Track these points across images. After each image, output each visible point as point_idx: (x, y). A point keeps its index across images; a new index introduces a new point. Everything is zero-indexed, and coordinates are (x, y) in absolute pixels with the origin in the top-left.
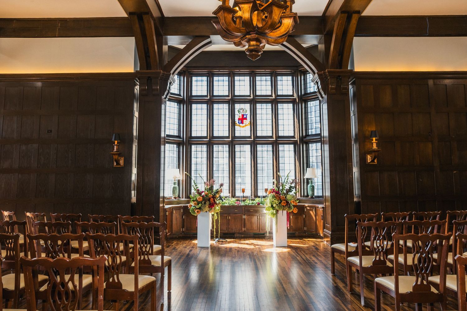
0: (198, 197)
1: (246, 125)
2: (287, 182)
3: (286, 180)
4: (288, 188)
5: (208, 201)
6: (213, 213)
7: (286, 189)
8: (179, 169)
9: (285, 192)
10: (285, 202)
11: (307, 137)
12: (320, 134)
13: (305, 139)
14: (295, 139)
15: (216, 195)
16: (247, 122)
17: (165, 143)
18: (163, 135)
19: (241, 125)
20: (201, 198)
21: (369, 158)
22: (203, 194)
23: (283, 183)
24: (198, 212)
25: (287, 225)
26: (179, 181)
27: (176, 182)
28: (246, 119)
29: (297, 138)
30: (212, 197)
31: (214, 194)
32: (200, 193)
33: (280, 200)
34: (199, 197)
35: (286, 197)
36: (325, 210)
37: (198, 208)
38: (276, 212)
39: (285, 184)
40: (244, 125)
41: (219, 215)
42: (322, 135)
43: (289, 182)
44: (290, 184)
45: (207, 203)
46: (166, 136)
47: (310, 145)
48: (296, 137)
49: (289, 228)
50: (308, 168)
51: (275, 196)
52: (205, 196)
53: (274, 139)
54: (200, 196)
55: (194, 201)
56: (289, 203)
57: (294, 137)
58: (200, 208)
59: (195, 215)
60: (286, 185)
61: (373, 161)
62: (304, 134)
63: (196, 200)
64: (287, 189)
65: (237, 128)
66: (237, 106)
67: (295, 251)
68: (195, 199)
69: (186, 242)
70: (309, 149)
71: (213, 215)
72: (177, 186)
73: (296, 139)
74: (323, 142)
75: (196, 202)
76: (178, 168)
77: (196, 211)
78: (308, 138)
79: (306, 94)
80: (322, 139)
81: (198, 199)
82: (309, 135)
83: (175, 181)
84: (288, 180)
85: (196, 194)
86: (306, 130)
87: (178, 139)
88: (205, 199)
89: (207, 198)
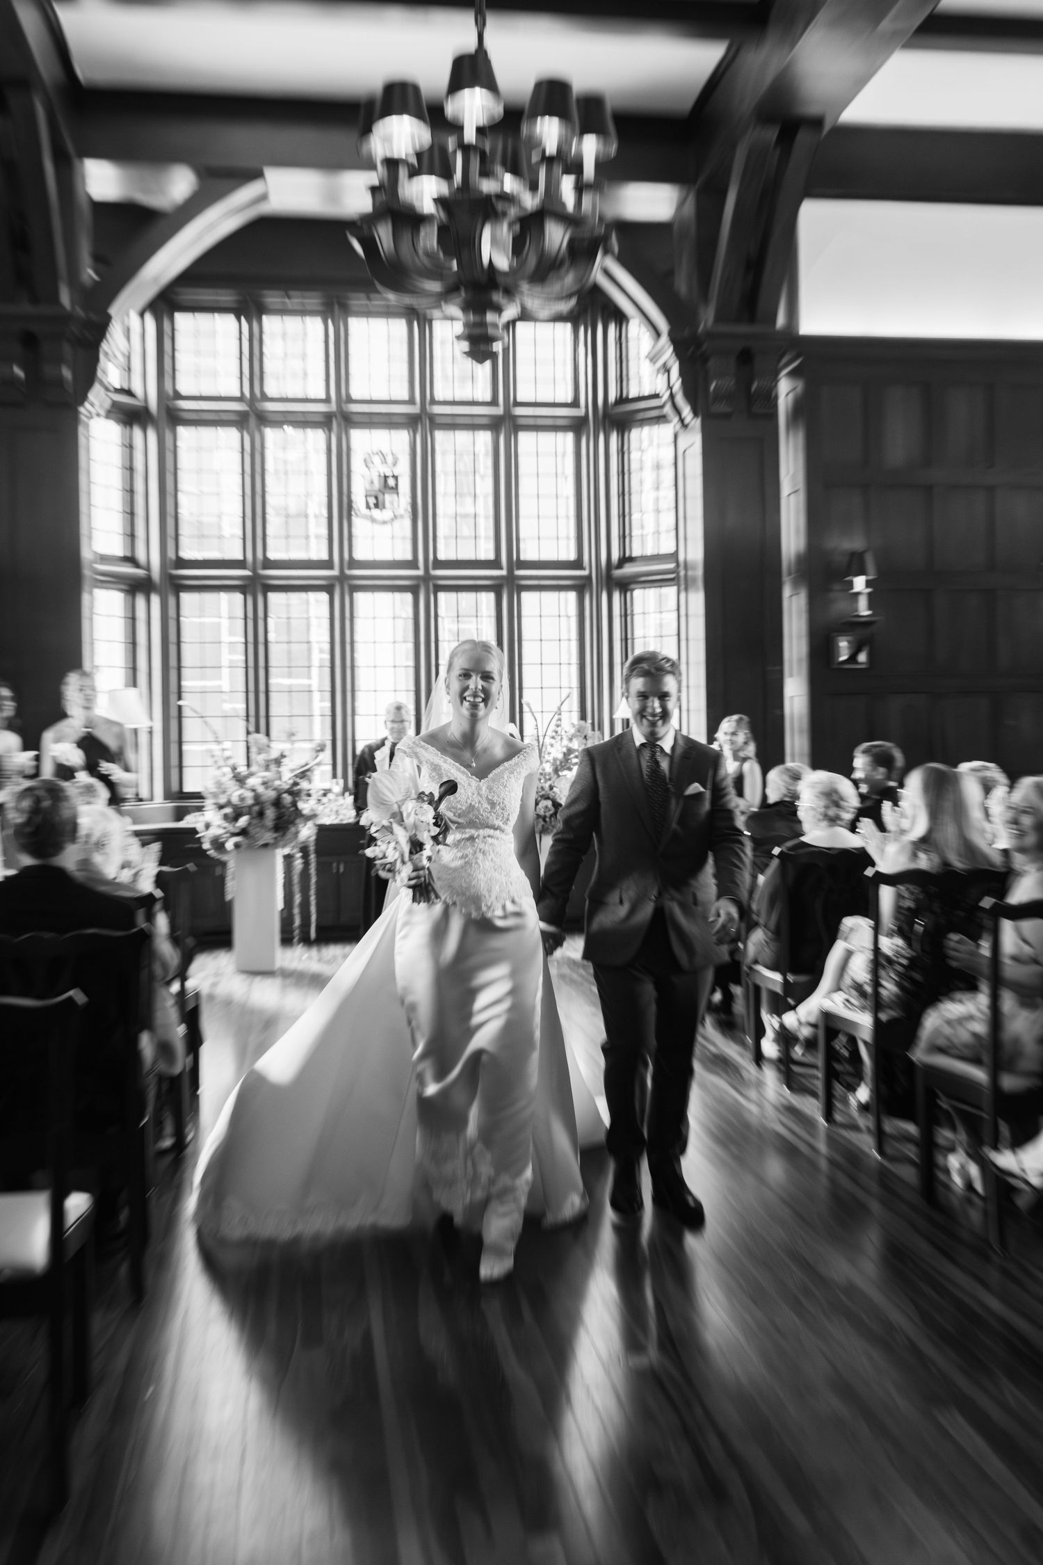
0: (235, 791)
1: (395, 516)
2: (556, 732)
3: (553, 727)
4: (560, 756)
6: (287, 851)
7: (550, 758)
10: (549, 803)
11: (627, 565)
12: (674, 556)
13: (617, 573)
14: (583, 573)
16: (401, 502)
17: (96, 584)
18: (87, 556)
19: (376, 513)
20: (248, 794)
21: (844, 647)
22: (253, 781)
23: (542, 739)
24: (237, 846)
28: (395, 489)
29: (589, 570)
32: (240, 779)
34: (241, 791)
35: (551, 788)
37: (237, 831)
39: (548, 740)
40: (387, 514)
41: (312, 857)
42: (681, 557)
44: (565, 742)
45: (268, 811)
46: (97, 558)
47: (638, 594)
48: (587, 565)
52: (261, 789)
53: (505, 572)
54: (243, 787)
57: (577, 564)
58: (244, 833)
60: (552, 745)
61: (853, 658)
62: (616, 554)
63: (229, 803)
64: (555, 760)
65: (360, 526)
66: (362, 441)
68: (223, 800)
70: (632, 610)
71: (288, 859)
73: (588, 573)
74: (682, 582)
75: (228, 810)
77: (229, 844)
78: (629, 569)
79: (622, 400)
80: (682, 573)
81: (234, 799)
82: (631, 559)
84: (558, 726)
85: (227, 779)
86: (623, 537)
87: (128, 570)
88: (264, 798)
89: (270, 794)
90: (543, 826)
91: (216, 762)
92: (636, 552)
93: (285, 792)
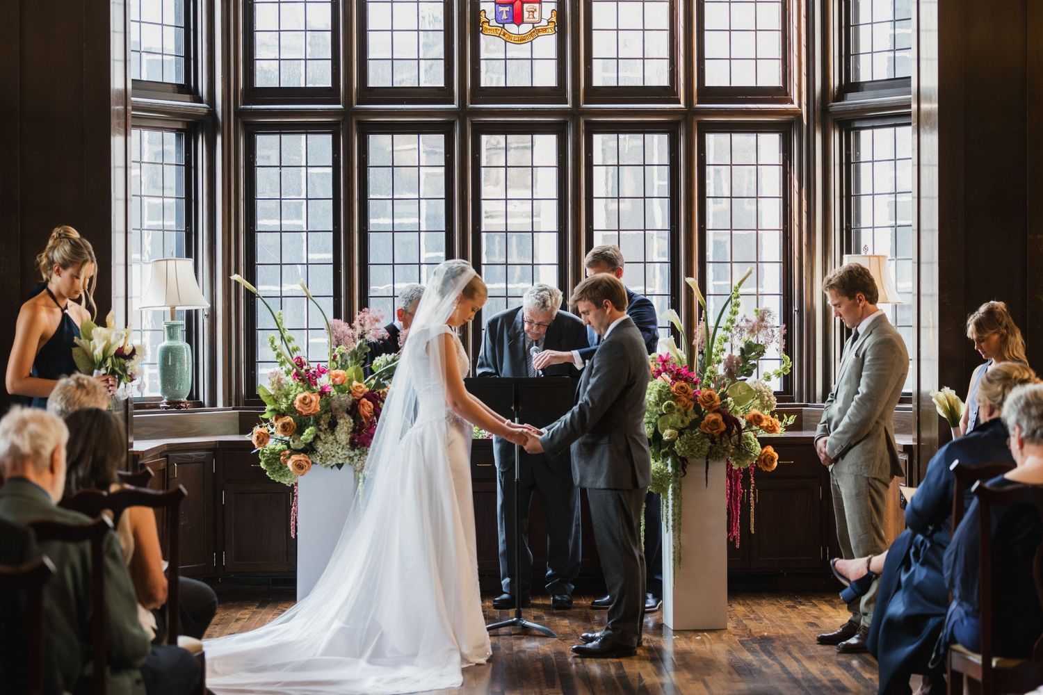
0: (299, 394)
1: (536, 32)
3: (727, 315)
5: (346, 415)
7: (725, 356)
8: (191, 262)
9: (721, 370)
10: (718, 417)
11: (850, 95)
13: (836, 106)
14: (788, 106)
15: (385, 386)
16: (543, 12)
17: (130, 122)
18: (117, 83)
19: (512, 28)
20: (315, 398)
22: (324, 381)
23: (711, 331)
24: (299, 466)
25: (729, 530)
26: (191, 317)
27: (176, 322)
29: (797, 102)
30: (366, 396)
31: (378, 381)
32: (307, 379)
33: (697, 409)
34: (306, 394)
35: (724, 397)
36: (915, 461)
37: (301, 446)
38: (674, 466)
39: (720, 332)
40: (525, 28)
43: (743, 324)
44: (746, 336)
45: (341, 421)
46: (130, 86)
47: (865, 135)
48: (794, 95)
49: (738, 546)
50: (849, 252)
51: (673, 389)
52: (333, 392)
53: (682, 105)
54: (309, 388)
55: (279, 414)
56: (739, 425)
57: (780, 94)
58: (309, 449)
59: (286, 481)
62: (834, 82)
63: (291, 410)
64: (730, 358)
65: (490, 46)
67: (761, 647)
68: (284, 406)
69: (238, 615)
70: (858, 157)
72: (181, 342)
73: (796, 105)
74: (914, 118)
75: (289, 419)
76: (188, 255)
77: (290, 464)
78: (854, 100)
80: (914, 106)
81: (297, 404)
83: (173, 318)
84: (735, 313)
85: (290, 380)
86: (844, 57)
87: (184, 103)
88: (335, 404)
89: (346, 399)
90: (710, 448)
91: (279, 355)
92: (864, 76)
93: (363, 397)
